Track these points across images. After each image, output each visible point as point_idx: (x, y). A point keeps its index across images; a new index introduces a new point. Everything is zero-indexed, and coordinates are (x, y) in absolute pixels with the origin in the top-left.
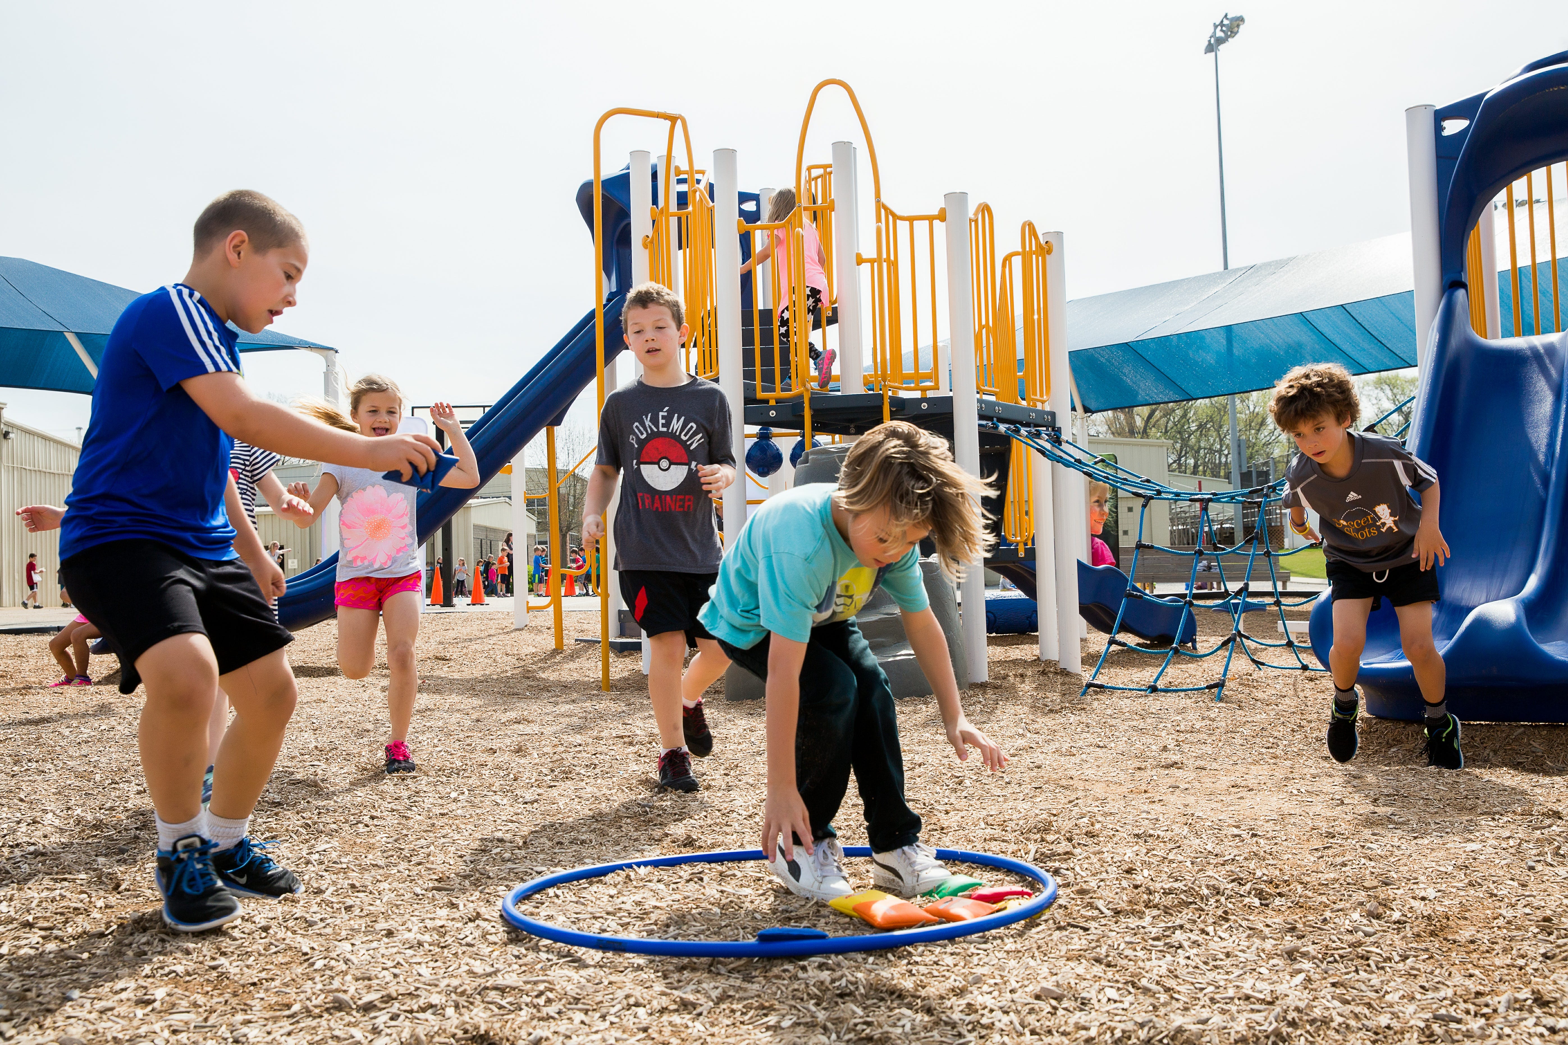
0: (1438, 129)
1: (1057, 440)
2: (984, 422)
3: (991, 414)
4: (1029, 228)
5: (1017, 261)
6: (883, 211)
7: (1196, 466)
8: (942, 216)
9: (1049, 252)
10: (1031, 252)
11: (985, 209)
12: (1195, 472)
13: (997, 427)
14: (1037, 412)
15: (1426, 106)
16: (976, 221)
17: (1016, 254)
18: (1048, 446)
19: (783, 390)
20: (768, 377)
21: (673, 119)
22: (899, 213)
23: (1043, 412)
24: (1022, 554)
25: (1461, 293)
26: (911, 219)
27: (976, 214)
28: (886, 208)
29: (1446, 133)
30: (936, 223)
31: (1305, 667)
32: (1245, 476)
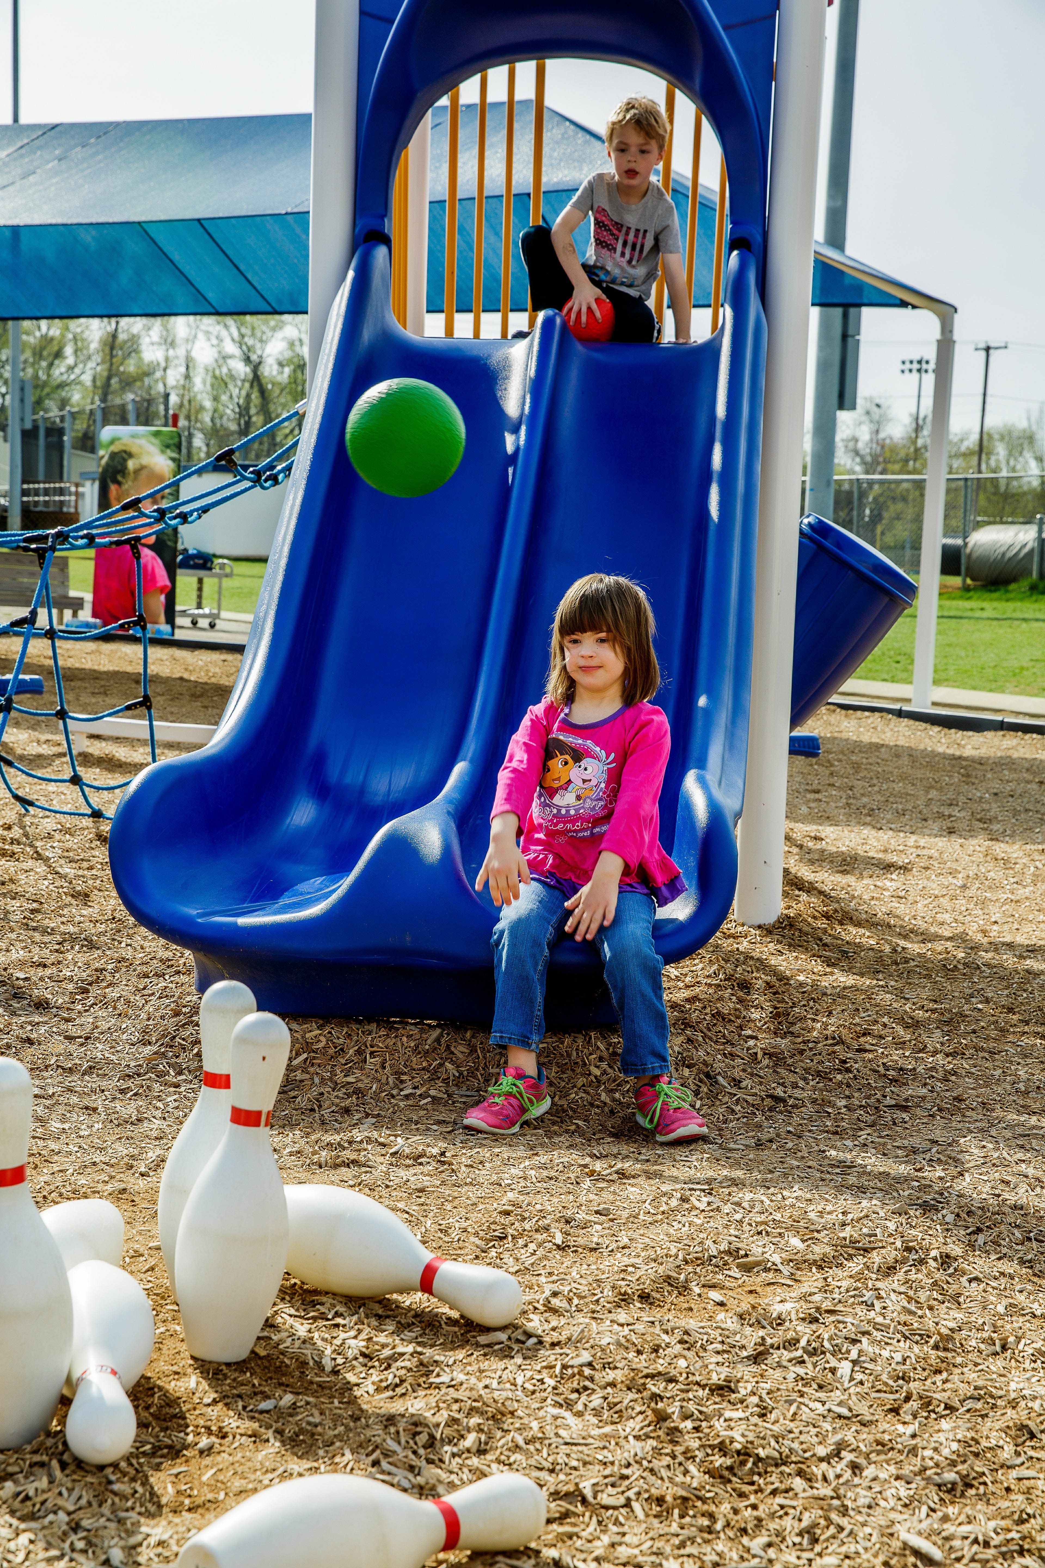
25: (381, 253)
31: (97, 814)
32: (29, 436)
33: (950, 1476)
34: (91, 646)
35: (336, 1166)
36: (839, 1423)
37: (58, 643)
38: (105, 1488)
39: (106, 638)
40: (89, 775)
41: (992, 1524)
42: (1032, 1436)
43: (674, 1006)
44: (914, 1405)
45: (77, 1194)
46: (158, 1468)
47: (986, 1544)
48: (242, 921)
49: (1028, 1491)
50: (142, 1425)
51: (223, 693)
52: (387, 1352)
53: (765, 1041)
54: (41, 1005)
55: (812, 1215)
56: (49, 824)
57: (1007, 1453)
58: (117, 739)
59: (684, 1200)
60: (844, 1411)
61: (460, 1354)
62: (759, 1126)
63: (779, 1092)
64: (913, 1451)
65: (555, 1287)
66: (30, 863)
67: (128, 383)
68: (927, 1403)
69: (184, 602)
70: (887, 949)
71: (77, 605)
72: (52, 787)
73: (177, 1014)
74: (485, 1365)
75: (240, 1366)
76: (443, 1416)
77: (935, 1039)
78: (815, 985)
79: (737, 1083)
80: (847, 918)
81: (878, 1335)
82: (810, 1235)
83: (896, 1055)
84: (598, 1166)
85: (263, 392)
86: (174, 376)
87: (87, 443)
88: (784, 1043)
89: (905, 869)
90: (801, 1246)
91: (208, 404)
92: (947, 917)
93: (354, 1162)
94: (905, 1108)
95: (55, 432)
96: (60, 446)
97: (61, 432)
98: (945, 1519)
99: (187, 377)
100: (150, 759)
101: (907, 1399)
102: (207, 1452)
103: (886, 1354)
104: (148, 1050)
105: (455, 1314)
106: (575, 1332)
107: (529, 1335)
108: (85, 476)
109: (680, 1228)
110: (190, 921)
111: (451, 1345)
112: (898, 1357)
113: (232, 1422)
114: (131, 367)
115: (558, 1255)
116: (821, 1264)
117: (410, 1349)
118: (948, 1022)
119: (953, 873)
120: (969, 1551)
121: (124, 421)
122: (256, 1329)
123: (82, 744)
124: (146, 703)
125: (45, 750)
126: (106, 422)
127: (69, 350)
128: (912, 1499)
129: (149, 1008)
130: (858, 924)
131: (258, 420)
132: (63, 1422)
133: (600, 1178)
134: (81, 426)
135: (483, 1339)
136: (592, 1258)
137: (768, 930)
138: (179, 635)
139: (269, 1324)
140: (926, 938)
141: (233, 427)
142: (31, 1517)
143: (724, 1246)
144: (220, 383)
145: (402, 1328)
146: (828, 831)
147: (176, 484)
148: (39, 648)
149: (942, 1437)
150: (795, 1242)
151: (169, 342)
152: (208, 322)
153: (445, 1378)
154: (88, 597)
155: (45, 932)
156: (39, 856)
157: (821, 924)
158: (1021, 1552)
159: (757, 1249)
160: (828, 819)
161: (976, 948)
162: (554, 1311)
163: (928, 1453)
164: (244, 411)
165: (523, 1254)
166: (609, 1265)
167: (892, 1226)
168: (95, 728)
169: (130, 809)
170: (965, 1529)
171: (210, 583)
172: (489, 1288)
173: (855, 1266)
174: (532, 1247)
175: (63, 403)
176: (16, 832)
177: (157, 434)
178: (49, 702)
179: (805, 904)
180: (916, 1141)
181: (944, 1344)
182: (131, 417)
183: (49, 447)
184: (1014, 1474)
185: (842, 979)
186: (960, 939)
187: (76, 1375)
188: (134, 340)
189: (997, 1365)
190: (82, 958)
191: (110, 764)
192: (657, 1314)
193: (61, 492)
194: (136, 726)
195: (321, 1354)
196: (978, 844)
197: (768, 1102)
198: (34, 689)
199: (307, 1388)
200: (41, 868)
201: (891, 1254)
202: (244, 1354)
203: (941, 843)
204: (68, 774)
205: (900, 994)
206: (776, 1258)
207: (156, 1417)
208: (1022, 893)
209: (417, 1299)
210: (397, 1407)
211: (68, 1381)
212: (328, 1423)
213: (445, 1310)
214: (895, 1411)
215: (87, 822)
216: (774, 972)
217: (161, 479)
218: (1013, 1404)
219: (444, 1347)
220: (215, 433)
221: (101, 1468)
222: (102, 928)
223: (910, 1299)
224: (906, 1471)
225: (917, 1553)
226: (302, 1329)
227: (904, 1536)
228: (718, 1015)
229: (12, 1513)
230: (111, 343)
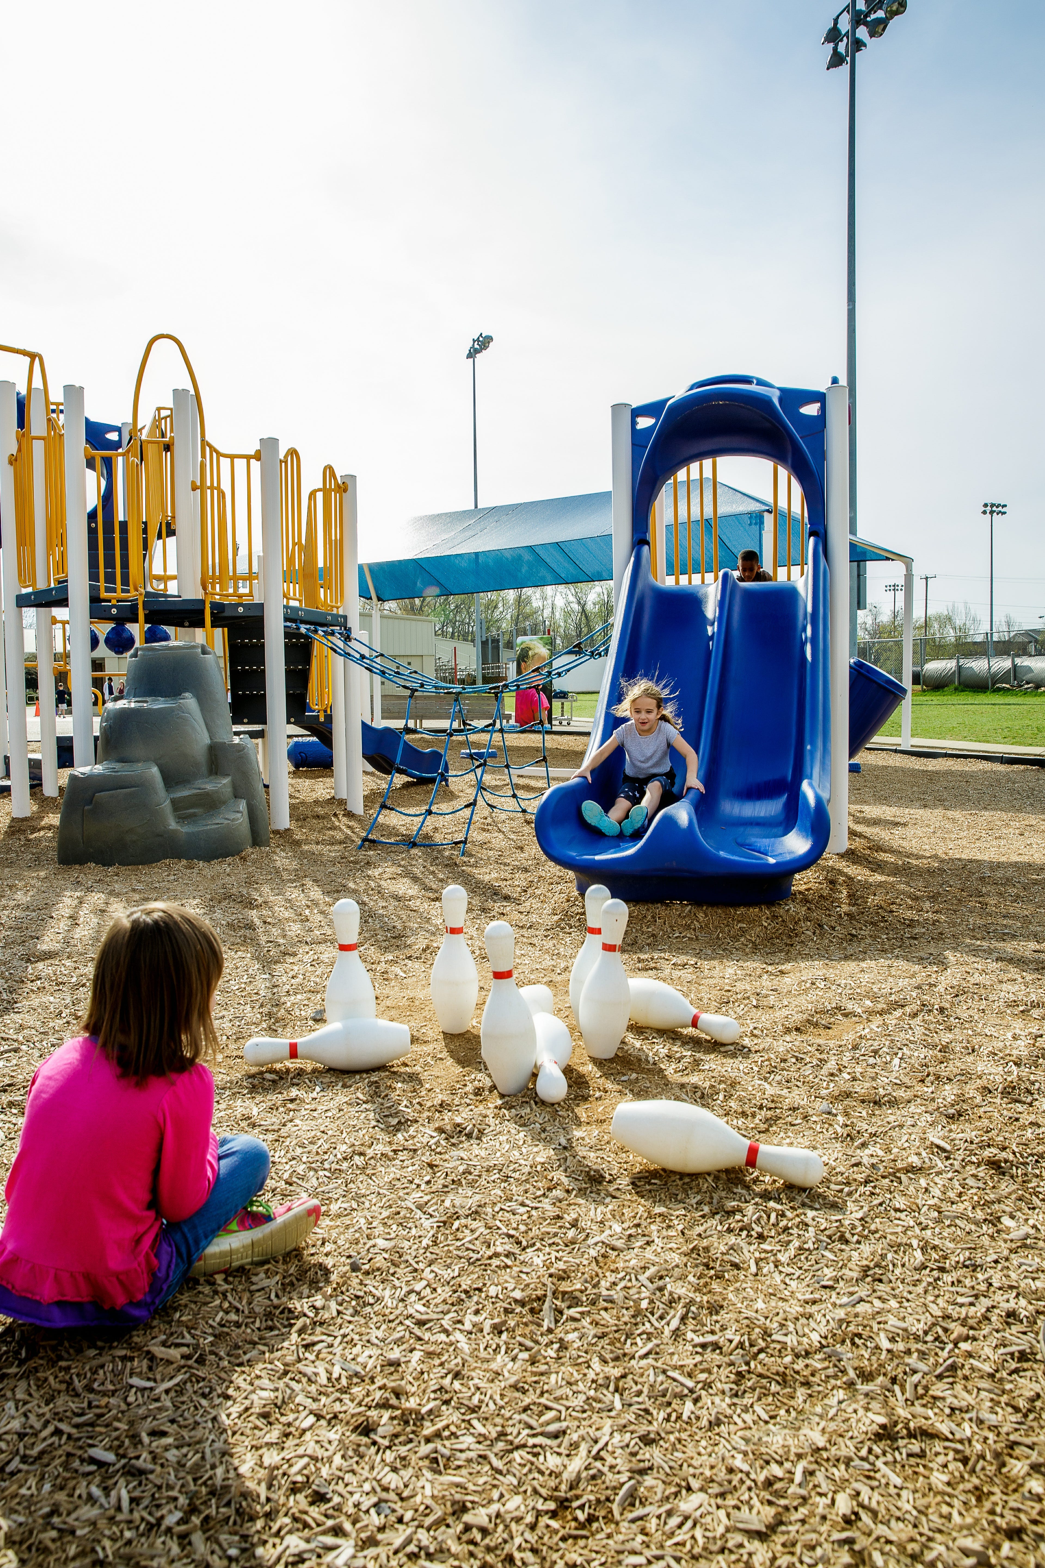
0: (634, 423)
1: (347, 638)
2: (289, 624)
3: (295, 617)
4: (329, 471)
5: (320, 496)
6: (208, 449)
7: (453, 633)
8: (258, 456)
9: (345, 490)
10: (331, 490)
11: (293, 453)
12: (452, 637)
13: (298, 629)
14: (332, 615)
15: (626, 405)
16: (286, 462)
17: (319, 490)
18: (341, 644)
19: (123, 591)
20: (110, 578)
21: (33, 356)
22: (222, 450)
23: (338, 616)
24: (322, 719)
25: (646, 548)
26: (232, 457)
27: (286, 456)
28: (210, 446)
29: (639, 427)
30: (253, 461)
31: (524, 811)
32: (484, 644)
33: (951, 1111)
34: (516, 735)
35: (647, 970)
36: (895, 1087)
37: (505, 735)
38: (555, 1115)
39: (523, 732)
40: (519, 793)
41: (974, 1133)
42: (990, 1092)
43: (800, 892)
44: (931, 1078)
45: (531, 983)
46: (578, 1105)
47: (972, 1143)
48: (597, 858)
49: (990, 1117)
50: (570, 1086)
51: (581, 754)
52: (678, 1055)
53: (845, 908)
54: (507, 898)
55: (875, 990)
56: (503, 816)
57: (979, 1099)
58: (530, 777)
59: (813, 984)
60: (898, 1082)
61: (712, 1056)
62: (845, 948)
63: (854, 932)
64: (933, 1100)
65: (755, 1025)
66: (496, 834)
67: (526, 618)
68: (938, 1078)
69: (556, 713)
70: (900, 863)
71: (509, 717)
72: (503, 799)
73: (568, 901)
74: (724, 1061)
75: (611, 1060)
76: (707, 1084)
77: (927, 905)
78: (866, 881)
79: (833, 928)
80: (879, 849)
81: (912, 1046)
82: (875, 998)
83: (909, 913)
84: (770, 968)
85: (586, 617)
86: (547, 613)
87: (510, 645)
88: (854, 909)
89: (905, 825)
90: (871, 1004)
91: (562, 624)
92: (927, 847)
93: (655, 968)
94: (915, 939)
95: (496, 641)
96: (498, 648)
97: (498, 641)
98: (950, 1131)
99: (553, 612)
100: (546, 785)
101: (928, 1075)
102: (599, 1099)
103: (916, 1054)
104: (556, 918)
105: (708, 1038)
106: (767, 1046)
107: (744, 1047)
108: (509, 660)
109: (812, 996)
110: (573, 858)
111: (708, 1051)
112: (922, 1056)
113: (609, 1085)
114: (528, 610)
115: (754, 1010)
116: (881, 1013)
117: (689, 1053)
118: (933, 897)
119: (928, 826)
120: (963, 1146)
121: (525, 634)
122: (618, 1045)
123: (515, 780)
124: (545, 759)
125: (498, 783)
126: (518, 636)
127: (500, 605)
128: (933, 1122)
129: (555, 898)
130: (885, 852)
131: (585, 630)
132: (534, 1083)
133: (772, 974)
134: (507, 637)
135: (722, 1049)
136: (771, 1011)
137: (841, 856)
138: (555, 729)
139: (623, 1042)
140: (918, 857)
141: (574, 634)
142: (524, 1125)
143: (834, 1005)
144: (567, 614)
145: (684, 1044)
146: (866, 808)
147: (551, 663)
148: (497, 736)
149: (946, 1093)
150: (868, 1003)
151: (544, 598)
152: (561, 588)
153: (706, 1067)
154: (513, 714)
155: (505, 864)
156: (500, 831)
157: (867, 852)
158: (989, 1146)
159: (850, 1006)
160: (865, 802)
161: (942, 861)
162: (756, 1036)
163: (940, 1100)
164: (578, 627)
165: (738, 1010)
166: (780, 1014)
167: (914, 994)
168: (520, 772)
169: (543, 808)
170: (961, 1135)
171: (567, 704)
172: (724, 1026)
173: (898, 1013)
174: (742, 1006)
175: (499, 628)
176: (489, 820)
177: (541, 639)
178: (501, 761)
179: (858, 843)
180: (922, 954)
181: (944, 1049)
182: (529, 632)
183: (493, 648)
184: (982, 1109)
185: (879, 878)
186: (935, 857)
187: (539, 1064)
188: (529, 597)
189: (970, 1059)
190: (523, 876)
191: (528, 788)
192: (804, 1037)
193: (498, 667)
194: (540, 770)
195: (647, 1056)
196: (939, 812)
197: (849, 937)
198: (493, 756)
199: (642, 1071)
200: (501, 836)
201: (915, 1007)
202: (612, 1055)
203: (921, 812)
204: (510, 793)
205: (908, 884)
206: (859, 1010)
207: (575, 1083)
208: (962, 834)
209: (690, 1031)
210: (685, 1080)
211: (535, 1065)
212: (654, 1087)
213: (703, 1036)
214: (923, 1081)
215: (520, 815)
216: (846, 875)
217: (544, 660)
218: (980, 1077)
219: (705, 1053)
220: (566, 637)
221: (553, 1104)
222: (530, 862)
223: (926, 1029)
224: (930, 1109)
225: (938, 1147)
226: (638, 1044)
227: (931, 1139)
228: (821, 896)
229: (516, 1123)
230: (519, 601)
